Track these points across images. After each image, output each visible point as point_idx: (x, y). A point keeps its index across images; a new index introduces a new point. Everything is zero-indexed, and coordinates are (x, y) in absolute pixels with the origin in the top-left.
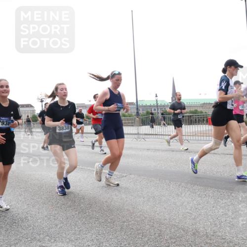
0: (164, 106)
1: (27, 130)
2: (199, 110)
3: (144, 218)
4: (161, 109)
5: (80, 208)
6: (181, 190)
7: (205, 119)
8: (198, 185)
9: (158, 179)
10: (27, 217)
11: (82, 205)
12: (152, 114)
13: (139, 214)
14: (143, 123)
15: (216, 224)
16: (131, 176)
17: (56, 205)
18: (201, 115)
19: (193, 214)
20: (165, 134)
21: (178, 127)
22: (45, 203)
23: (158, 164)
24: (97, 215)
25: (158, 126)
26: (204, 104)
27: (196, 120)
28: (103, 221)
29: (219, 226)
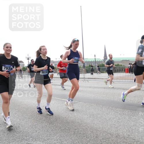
0: (99, 62)
1: (19, 76)
2: (120, 64)
3: (87, 127)
4: (97, 63)
5: (51, 121)
6: (109, 111)
7: (123, 69)
8: (119, 108)
9: (96, 104)
10: (19, 126)
11: (51, 120)
12: (92, 66)
13: (84, 125)
14: (87, 72)
15: (129, 131)
16: (80, 102)
17: (36, 119)
18: (121, 67)
19: (116, 125)
20: (100, 78)
21: (110, 74)
22: (29, 118)
23: (96, 96)
24: (60, 125)
25: (96, 74)
26: (123, 60)
27: (118, 70)
28: (64, 129)
29: (131, 132)
